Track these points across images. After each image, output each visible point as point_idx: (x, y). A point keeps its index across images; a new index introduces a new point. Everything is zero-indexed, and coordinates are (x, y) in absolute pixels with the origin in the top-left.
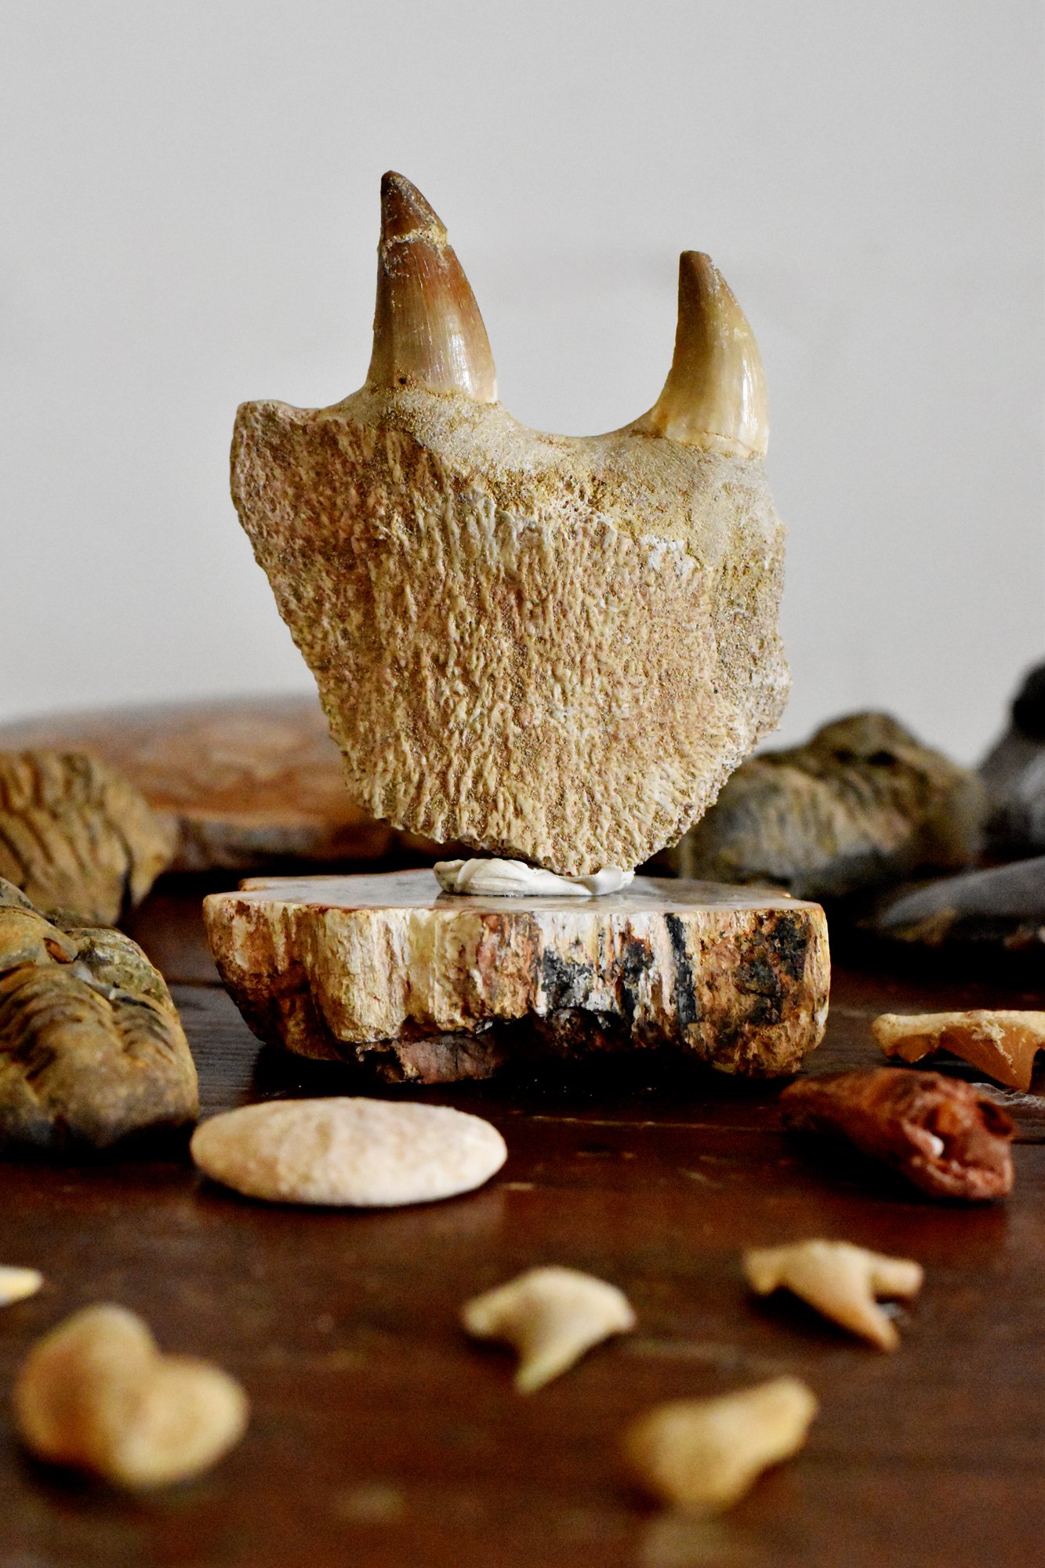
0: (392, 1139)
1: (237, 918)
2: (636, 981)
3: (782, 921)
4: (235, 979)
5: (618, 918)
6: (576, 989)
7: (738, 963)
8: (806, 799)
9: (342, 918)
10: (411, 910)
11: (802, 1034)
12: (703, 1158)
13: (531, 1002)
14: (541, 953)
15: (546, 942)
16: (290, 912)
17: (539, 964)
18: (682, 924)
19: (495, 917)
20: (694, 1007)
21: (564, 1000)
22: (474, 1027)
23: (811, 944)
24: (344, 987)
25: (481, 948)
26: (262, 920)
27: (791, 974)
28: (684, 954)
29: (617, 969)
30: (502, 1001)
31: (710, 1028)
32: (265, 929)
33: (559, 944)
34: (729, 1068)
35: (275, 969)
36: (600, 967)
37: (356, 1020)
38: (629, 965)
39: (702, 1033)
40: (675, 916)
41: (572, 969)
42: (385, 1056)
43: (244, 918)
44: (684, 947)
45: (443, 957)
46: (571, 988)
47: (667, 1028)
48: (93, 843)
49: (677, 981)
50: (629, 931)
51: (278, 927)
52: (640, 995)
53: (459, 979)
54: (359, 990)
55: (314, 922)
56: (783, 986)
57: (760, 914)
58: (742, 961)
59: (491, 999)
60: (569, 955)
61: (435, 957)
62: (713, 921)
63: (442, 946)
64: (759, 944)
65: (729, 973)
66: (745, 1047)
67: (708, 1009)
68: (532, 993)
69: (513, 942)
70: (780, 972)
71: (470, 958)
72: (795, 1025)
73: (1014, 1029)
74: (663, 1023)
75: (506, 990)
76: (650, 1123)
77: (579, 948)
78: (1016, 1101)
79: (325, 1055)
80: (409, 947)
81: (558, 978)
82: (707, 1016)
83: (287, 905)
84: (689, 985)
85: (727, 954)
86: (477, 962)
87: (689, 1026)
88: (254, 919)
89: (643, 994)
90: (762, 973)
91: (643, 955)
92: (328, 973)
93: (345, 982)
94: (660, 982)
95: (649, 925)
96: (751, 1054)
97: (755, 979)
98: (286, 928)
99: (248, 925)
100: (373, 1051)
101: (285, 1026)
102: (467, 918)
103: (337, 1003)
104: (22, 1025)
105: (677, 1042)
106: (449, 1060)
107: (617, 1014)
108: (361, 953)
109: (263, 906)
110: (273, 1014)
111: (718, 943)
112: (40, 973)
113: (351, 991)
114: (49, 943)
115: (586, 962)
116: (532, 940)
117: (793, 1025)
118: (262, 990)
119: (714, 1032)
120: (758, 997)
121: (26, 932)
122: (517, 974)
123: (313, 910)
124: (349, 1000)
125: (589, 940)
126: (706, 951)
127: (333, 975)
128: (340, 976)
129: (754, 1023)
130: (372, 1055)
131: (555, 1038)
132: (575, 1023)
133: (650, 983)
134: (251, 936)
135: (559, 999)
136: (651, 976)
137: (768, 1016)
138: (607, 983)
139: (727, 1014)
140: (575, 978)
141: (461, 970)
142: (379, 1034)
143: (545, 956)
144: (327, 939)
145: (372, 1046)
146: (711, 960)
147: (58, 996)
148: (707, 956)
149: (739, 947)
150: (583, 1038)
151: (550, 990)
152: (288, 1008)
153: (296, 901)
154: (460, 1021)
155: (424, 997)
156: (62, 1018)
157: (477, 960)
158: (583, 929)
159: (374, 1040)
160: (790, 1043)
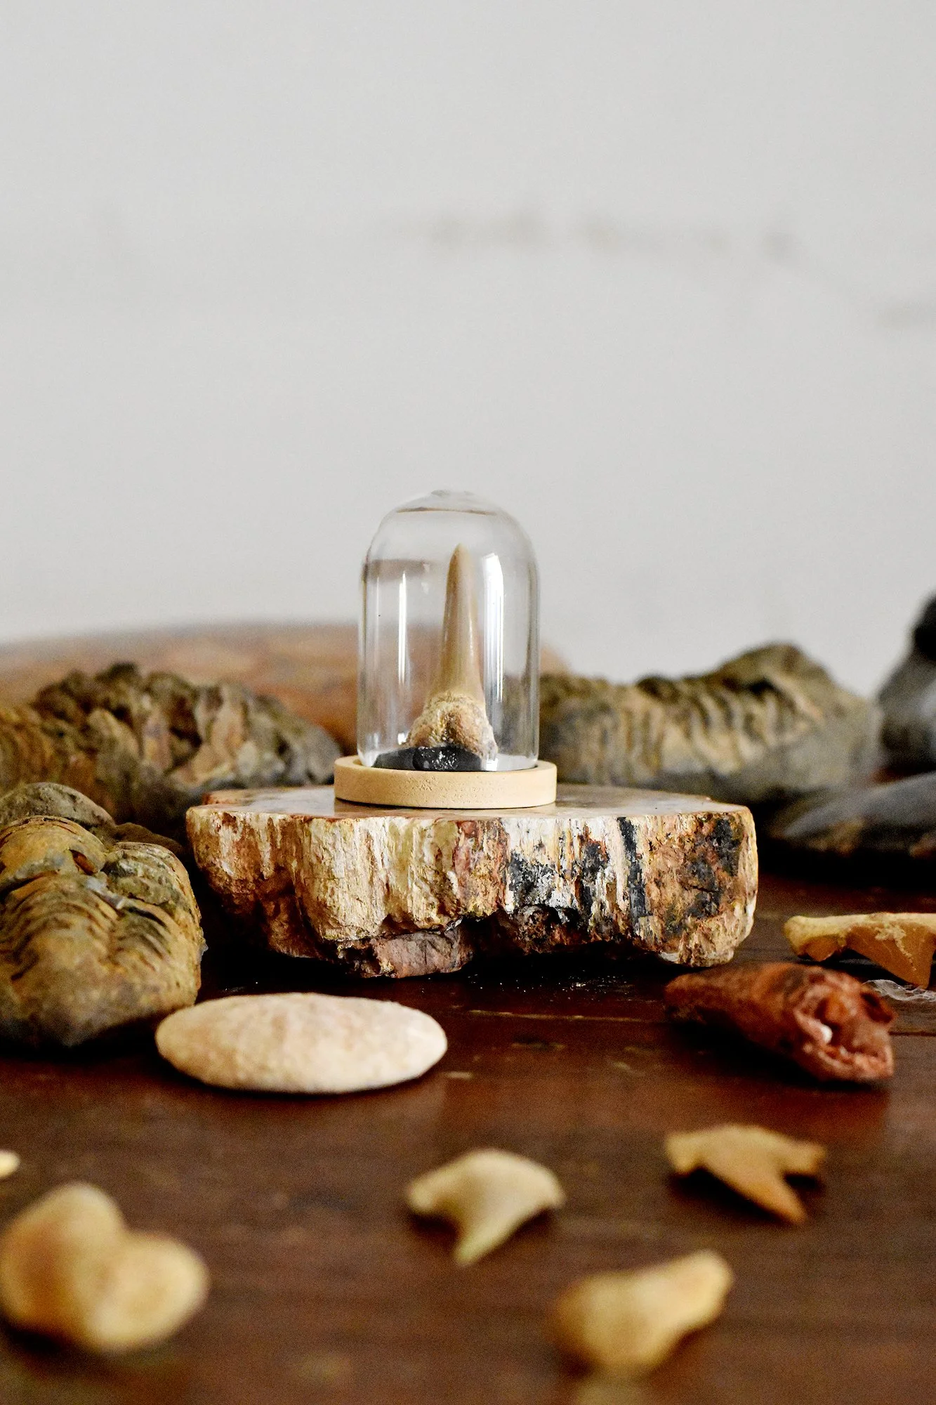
0: (341, 1033)
1: (223, 828)
2: (593, 879)
3: (719, 822)
4: (221, 884)
5: (577, 822)
6: (540, 888)
7: (682, 861)
9: (326, 827)
10: (389, 818)
11: (738, 925)
12: (629, 1049)
13: (501, 901)
14: (509, 855)
15: (513, 845)
16: (276, 822)
17: (507, 866)
18: (633, 826)
19: (469, 825)
20: (644, 902)
21: (530, 898)
22: (448, 924)
23: (743, 844)
24: (329, 891)
25: (458, 853)
26: (248, 830)
27: (727, 871)
28: (635, 854)
29: (577, 869)
30: (475, 900)
31: (658, 921)
32: (251, 838)
33: (525, 847)
34: (674, 958)
35: (261, 876)
36: (562, 867)
37: (340, 921)
38: (588, 865)
39: (650, 926)
40: (627, 820)
41: (536, 870)
42: (364, 952)
43: (230, 828)
44: (634, 848)
45: (421, 861)
46: (536, 887)
47: (621, 922)
49: (629, 879)
50: (587, 836)
51: (264, 837)
52: (597, 893)
53: (436, 881)
54: (343, 892)
55: (299, 830)
56: (720, 882)
57: (700, 816)
58: (685, 860)
59: (465, 899)
60: (533, 857)
61: (413, 860)
62: (660, 824)
63: (421, 851)
64: (700, 844)
65: (674, 870)
66: (688, 937)
67: (656, 904)
68: (501, 893)
69: (485, 846)
70: (718, 869)
71: (446, 860)
72: (731, 917)
73: (914, 930)
74: (617, 917)
75: (479, 890)
76: (578, 1017)
77: (542, 851)
79: (306, 954)
80: (388, 852)
81: (524, 878)
82: (655, 910)
83: (272, 816)
84: (640, 883)
85: (672, 853)
86: (453, 865)
87: (639, 919)
88: (240, 829)
89: (599, 891)
90: (703, 871)
91: (600, 856)
92: (314, 877)
93: (330, 885)
94: (615, 880)
95: (603, 827)
96: (694, 944)
97: (697, 876)
98: (271, 836)
99: (234, 834)
100: (352, 949)
101: (269, 928)
102: (443, 824)
103: (322, 905)
104: (22, 929)
105: (629, 935)
106: (419, 955)
107: (577, 909)
108: (345, 859)
109: (248, 817)
110: (256, 918)
111: (664, 843)
112: (56, 882)
113: (336, 893)
114: (76, 854)
115: (549, 863)
116: (501, 844)
117: (729, 917)
118: (247, 894)
119: (662, 925)
120: (699, 892)
121: (53, 844)
122: (488, 875)
123: (298, 820)
124: (334, 902)
125: (550, 844)
126: (654, 851)
127: (318, 880)
128: (325, 880)
129: (696, 916)
130: (351, 953)
131: (519, 933)
132: (538, 919)
133: (606, 881)
134: (238, 845)
135: (524, 898)
136: (607, 875)
137: (708, 910)
138: (568, 881)
139: (672, 908)
140: (539, 878)
141: (438, 873)
142: (360, 932)
143: (512, 858)
144: (312, 846)
145: (352, 944)
146: (658, 860)
147: (61, 904)
148: (655, 856)
149: (683, 847)
150: (544, 933)
151: (516, 889)
152: (272, 910)
153: (280, 812)
154: (436, 919)
155: (403, 898)
156: (54, 924)
157: (454, 863)
158: (545, 833)
159: (356, 938)
160: (727, 933)
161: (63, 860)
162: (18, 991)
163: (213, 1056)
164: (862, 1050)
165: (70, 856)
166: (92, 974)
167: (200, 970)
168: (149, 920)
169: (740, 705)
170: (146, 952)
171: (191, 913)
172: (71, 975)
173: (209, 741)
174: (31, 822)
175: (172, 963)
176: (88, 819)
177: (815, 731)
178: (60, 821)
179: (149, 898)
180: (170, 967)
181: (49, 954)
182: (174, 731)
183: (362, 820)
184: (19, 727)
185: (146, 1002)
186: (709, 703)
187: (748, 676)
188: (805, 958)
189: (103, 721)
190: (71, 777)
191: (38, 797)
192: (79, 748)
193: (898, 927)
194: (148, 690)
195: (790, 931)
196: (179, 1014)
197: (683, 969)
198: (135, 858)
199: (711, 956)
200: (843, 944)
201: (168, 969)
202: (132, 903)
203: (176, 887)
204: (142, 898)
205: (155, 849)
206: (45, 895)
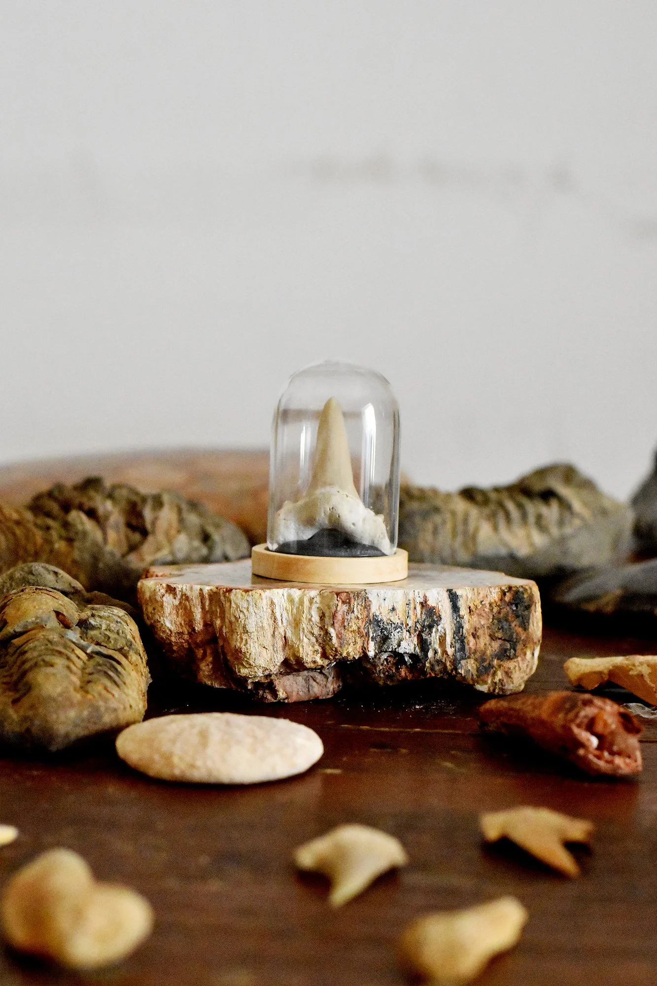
0: (248, 741)
1: (167, 595)
2: (430, 633)
3: (517, 592)
4: (164, 635)
5: (419, 592)
6: (393, 640)
7: (491, 620)
9: (242, 596)
11: (527, 665)
13: (365, 649)
14: (371, 616)
15: (374, 609)
16: (205, 591)
17: (370, 624)
18: (458, 596)
19: (345, 594)
20: (464, 650)
21: (385, 646)
23: (532, 608)
24: (244, 641)
25: (336, 615)
26: (186, 598)
27: (522, 627)
28: (459, 615)
29: (419, 626)
30: (347, 648)
31: (474, 663)
32: (186, 603)
33: (382, 610)
34: (484, 688)
35: (194, 630)
36: (408, 625)
37: (251, 663)
38: (426, 623)
39: (469, 666)
40: (454, 591)
41: (390, 626)
42: (266, 685)
43: (171, 595)
44: (459, 611)
45: (310, 620)
46: (390, 638)
47: (448, 664)
49: (454, 633)
50: (426, 602)
51: (196, 602)
52: (432, 643)
53: (320, 635)
54: (254, 642)
55: (222, 598)
56: (517, 634)
57: (503, 588)
58: (493, 619)
59: (341, 647)
60: (388, 617)
61: (304, 620)
62: (476, 594)
63: (310, 613)
64: (504, 608)
65: (485, 627)
66: (494, 674)
67: (473, 651)
68: (366, 643)
69: (355, 610)
70: (516, 625)
71: (328, 621)
74: (446, 659)
75: (350, 641)
76: (417, 730)
77: (394, 613)
79: (224, 685)
80: (286, 614)
81: (381, 632)
82: (472, 655)
83: (202, 587)
84: (462, 636)
85: (484, 615)
86: (333, 624)
87: (461, 662)
88: (179, 597)
89: (434, 642)
90: (505, 627)
91: (435, 616)
92: (232, 631)
93: (244, 637)
94: (445, 634)
95: (438, 598)
96: (498, 679)
97: (501, 631)
98: (202, 602)
99: (175, 600)
100: (258, 682)
101: (198, 666)
102: (326, 594)
103: (238, 651)
104: (20, 667)
105: (454, 672)
106: (304, 687)
107: (418, 655)
108: (255, 619)
109: (184, 588)
110: (189, 659)
111: (479, 608)
112: (44, 634)
113: (249, 643)
114: (58, 614)
115: (399, 622)
116: (366, 608)
117: (523, 660)
118: (182, 643)
119: (477, 665)
120: (503, 641)
121: (41, 606)
122: (357, 630)
123: (221, 590)
124: (247, 649)
125: (400, 607)
126: (472, 613)
127: (236, 634)
128: (241, 634)
129: (500, 659)
130: (258, 685)
131: (376, 672)
132: (390, 661)
133: (438, 634)
134: (177, 608)
135: (382, 646)
136: (439, 630)
137: (508, 654)
138: (412, 635)
139: (484, 653)
140: (392, 632)
141: (322, 629)
142: (265, 670)
143: (373, 618)
144: (231, 609)
145: (259, 679)
146: (474, 619)
147: (47, 649)
148: (472, 617)
149: (492, 610)
150: (394, 671)
151: (376, 641)
152: (201, 654)
153: (207, 584)
154: (320, 662)
155: (296, 646)
156: (42, 663)
157: (334, 622)
158: (396, 601)
159: (262, 675)
160: (521, 671)
161: (49, 618)
162: (17, 712)
163: (156, 757)
164: (619, 753)
165: (53, 615)
166: (69, 699)
167: (146, 697)
168: (111, 661)
169: (533, 508)
170: (109, 684)
171: (140, 655)
172: (54, 700)
173: (154, 533)
174: (27, 591)
175: (126, 691)
176: (67, 589)
177: (586, 526)
178: (47, 590)
179: (110, 645)
180: (125, 693)
181: (39, 685)
182: (129, 525)
183: (268, 591)
184: (18, 523)
185: (108, 719)
186: (510, 506)
187: (538, 486)
188: (579, 687)
189: (78, 518)
190: (54, 558)
191: (31, 573)
192: (61, 537)
193: (645, 665)
194: (110, 496)
195: (568, 669)
196: (132, 728)
197: (490, 696)
198: (100, 617)
199: (510, 687)
200: (606, 678)
201: (124, 696)
202: (98, 648)
203: (129, 637)
204: (105, 645)
205: (114, 610)
206: (36, 643)
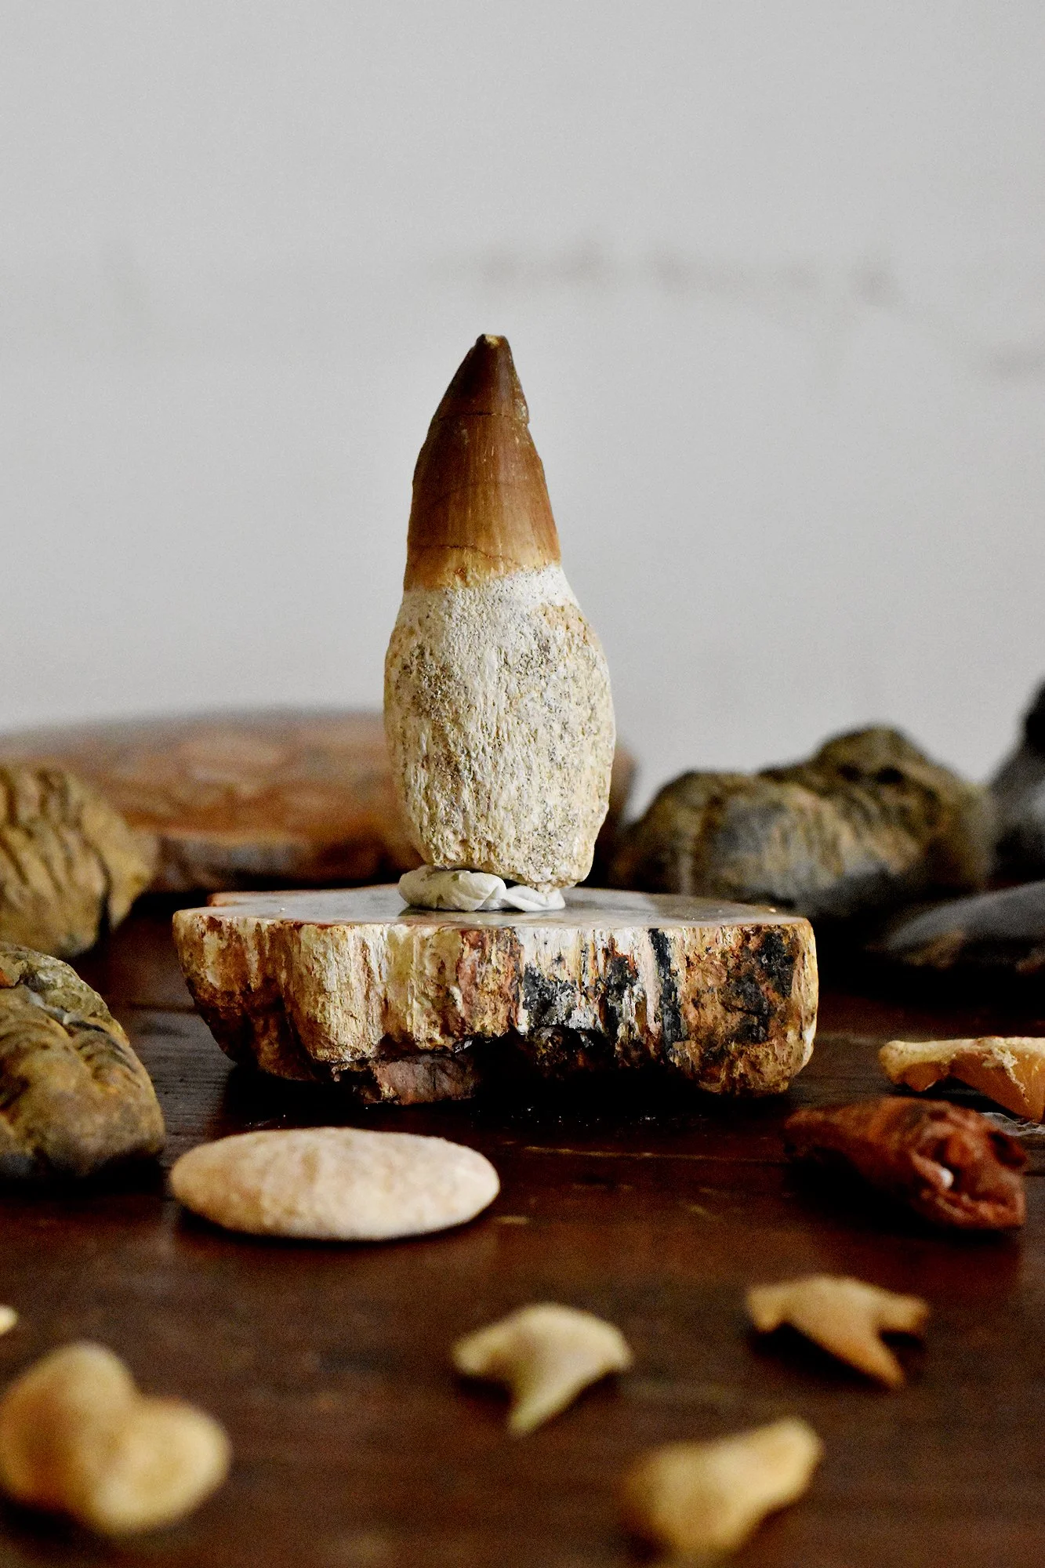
0: (380, 1172)
1: (208, 934)
2: (620, 998)
3: (769, 936)
4: (206, 996)
5: (601, 934)
6: (558, 1007)
7: (725, 979)
8: (810, 816)
9: (317, 934)
10: (388, 925)
11: (789, 1053)
12: (706, 1190)
13: (513, 1021)
14: (523, 969)
15: (527, 958)
16: (264, 928)
17: (520, 981)
18: (667, 939)
19: (475, 933)
20: (679, 1026)
21: (547, 1018)
22: (454, 1046)
23: (799, 960)
24: (320, 1005)
25: (461, 965)
26: (234, 935)
27: (778, 990)
28: (669, 971)
29: (601, 986)
30: (483, 1019)
31: (696, 1047)
32: (237, 946)
33: (541, 960)
34: (715, 1088)
35: (248, 987)
36: (583, 984)
37: (332, 1039)
38: (613, 982)
39: (686, 1052)
40: (660, 932)
41: (554, 986)
42: (362, 1076)
43: (216, 933)
44: (669, 963)
45: (422, 974)
46: (553, 1005)
47: (652, 1047)
48: (69, 863)
49: (661, 998)
50: (613, 949)
51: (251, 944)
52: (624, 1013)
53: (438, 997)
54: (336, 1008)
55: (289, 938)
56: (770, 1003)
57: (747, 929)
58: (728, 978)
59: (471, 1017)
60: (551, 972)
61: (413, 973)
62: (698, 937)
63: (421, 962)
64: (746, 960)
65: (715, 991)
66: (731, 1066)
67: (693, 1027)
68: (513, 1011)
69: (493, 958)
70: (768, 989)
71: (449, 974)
72: (782, 1044)
73: (1027, 1057)
74: (647, 1040)
75: (487, 1008)
76: (647, 1154)
77: (561, 965)
78: (1029, 1131)
79: (298, 1076)
80: (386, 964)
81: (540, 995)
82: (693, 1034)
83: (260, 921)
84: (675, 1003)
85: (713, 970)
86: (457, 979)
87: (675, 1044)
88: (227, 936)
89: (627, 1011)
90: (749, 990)
91: (628, 972)
92: (302, 990)
93: (321, 999)
94: (644, 999)
95: (633, 942)
96: (738, 1073)
97: (742, 997)
98: (260, 944)
99: (220, 942)
100: (348, 1071)
101: (258, 1044)
102: (447, 933)
103: (313, 1022)
105: (662, 1061)
106: (426, 1080)
107: (600, 1032)
108: (337, 970)
109: (235, 922)
111: (704, 959)
113: (327, 1009)
115: (569, 979)
116: (514, 956)
117: (780, 1044)
118: (234, 1008)
119: (700, 1051)
120: (744, 1015)
122: (498, 991)
123: (287, 925)
124: (325, 1018)
125: (571, 957)
126: (691, 967)
127: (308, 993)
128: (315, 994)
129: (740, 1042)
130: (348, 1076)
131: (537, 1057)
132: (557, 1041)
133: (634, 1000)
134: (222, 953)
135: (540, 1017)
136: (636, 994)
137: (755, 1034)
138: (591, 1000)
139: (713, 1032)
140: (557, 995)
141: (441, 988)
142: (355, 1053)
143: (526, 973)
144: (301, 955)
145: (348, 1066)
146: (696, 977)
148: (693, 973)
149: (725, 964)
150: (566, 1057)
151: (532, 1008)
152: (261, 1027)
153: (270, 916)
154: (440, 1040)
155: (402, 1014)
157: (457, 977)
158: (565, 945)
159: (351, 1060)
160: (778, 1062)
163: (235, 1198)
164: (987, 1197)
181: (41, 1078)
183: (356, 928)
193: (1009, 1053)
195: (885, 1059)
199: (758, 1086)
200: (946, 1072)
